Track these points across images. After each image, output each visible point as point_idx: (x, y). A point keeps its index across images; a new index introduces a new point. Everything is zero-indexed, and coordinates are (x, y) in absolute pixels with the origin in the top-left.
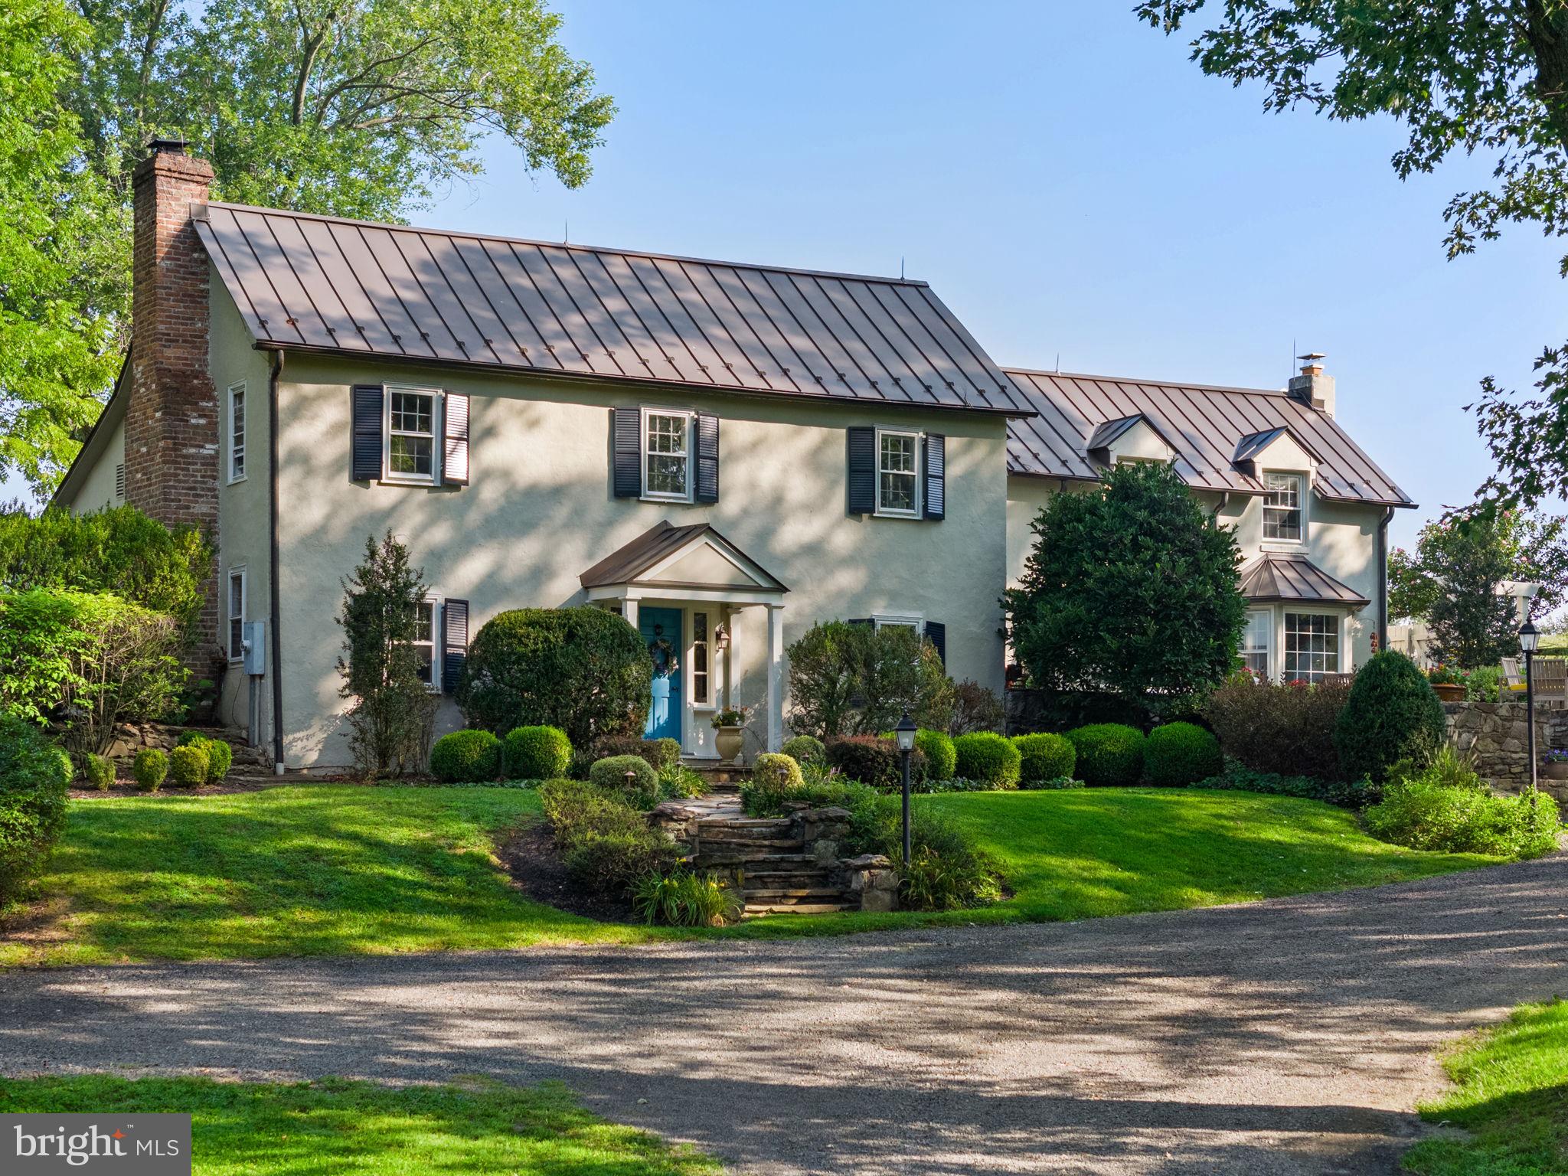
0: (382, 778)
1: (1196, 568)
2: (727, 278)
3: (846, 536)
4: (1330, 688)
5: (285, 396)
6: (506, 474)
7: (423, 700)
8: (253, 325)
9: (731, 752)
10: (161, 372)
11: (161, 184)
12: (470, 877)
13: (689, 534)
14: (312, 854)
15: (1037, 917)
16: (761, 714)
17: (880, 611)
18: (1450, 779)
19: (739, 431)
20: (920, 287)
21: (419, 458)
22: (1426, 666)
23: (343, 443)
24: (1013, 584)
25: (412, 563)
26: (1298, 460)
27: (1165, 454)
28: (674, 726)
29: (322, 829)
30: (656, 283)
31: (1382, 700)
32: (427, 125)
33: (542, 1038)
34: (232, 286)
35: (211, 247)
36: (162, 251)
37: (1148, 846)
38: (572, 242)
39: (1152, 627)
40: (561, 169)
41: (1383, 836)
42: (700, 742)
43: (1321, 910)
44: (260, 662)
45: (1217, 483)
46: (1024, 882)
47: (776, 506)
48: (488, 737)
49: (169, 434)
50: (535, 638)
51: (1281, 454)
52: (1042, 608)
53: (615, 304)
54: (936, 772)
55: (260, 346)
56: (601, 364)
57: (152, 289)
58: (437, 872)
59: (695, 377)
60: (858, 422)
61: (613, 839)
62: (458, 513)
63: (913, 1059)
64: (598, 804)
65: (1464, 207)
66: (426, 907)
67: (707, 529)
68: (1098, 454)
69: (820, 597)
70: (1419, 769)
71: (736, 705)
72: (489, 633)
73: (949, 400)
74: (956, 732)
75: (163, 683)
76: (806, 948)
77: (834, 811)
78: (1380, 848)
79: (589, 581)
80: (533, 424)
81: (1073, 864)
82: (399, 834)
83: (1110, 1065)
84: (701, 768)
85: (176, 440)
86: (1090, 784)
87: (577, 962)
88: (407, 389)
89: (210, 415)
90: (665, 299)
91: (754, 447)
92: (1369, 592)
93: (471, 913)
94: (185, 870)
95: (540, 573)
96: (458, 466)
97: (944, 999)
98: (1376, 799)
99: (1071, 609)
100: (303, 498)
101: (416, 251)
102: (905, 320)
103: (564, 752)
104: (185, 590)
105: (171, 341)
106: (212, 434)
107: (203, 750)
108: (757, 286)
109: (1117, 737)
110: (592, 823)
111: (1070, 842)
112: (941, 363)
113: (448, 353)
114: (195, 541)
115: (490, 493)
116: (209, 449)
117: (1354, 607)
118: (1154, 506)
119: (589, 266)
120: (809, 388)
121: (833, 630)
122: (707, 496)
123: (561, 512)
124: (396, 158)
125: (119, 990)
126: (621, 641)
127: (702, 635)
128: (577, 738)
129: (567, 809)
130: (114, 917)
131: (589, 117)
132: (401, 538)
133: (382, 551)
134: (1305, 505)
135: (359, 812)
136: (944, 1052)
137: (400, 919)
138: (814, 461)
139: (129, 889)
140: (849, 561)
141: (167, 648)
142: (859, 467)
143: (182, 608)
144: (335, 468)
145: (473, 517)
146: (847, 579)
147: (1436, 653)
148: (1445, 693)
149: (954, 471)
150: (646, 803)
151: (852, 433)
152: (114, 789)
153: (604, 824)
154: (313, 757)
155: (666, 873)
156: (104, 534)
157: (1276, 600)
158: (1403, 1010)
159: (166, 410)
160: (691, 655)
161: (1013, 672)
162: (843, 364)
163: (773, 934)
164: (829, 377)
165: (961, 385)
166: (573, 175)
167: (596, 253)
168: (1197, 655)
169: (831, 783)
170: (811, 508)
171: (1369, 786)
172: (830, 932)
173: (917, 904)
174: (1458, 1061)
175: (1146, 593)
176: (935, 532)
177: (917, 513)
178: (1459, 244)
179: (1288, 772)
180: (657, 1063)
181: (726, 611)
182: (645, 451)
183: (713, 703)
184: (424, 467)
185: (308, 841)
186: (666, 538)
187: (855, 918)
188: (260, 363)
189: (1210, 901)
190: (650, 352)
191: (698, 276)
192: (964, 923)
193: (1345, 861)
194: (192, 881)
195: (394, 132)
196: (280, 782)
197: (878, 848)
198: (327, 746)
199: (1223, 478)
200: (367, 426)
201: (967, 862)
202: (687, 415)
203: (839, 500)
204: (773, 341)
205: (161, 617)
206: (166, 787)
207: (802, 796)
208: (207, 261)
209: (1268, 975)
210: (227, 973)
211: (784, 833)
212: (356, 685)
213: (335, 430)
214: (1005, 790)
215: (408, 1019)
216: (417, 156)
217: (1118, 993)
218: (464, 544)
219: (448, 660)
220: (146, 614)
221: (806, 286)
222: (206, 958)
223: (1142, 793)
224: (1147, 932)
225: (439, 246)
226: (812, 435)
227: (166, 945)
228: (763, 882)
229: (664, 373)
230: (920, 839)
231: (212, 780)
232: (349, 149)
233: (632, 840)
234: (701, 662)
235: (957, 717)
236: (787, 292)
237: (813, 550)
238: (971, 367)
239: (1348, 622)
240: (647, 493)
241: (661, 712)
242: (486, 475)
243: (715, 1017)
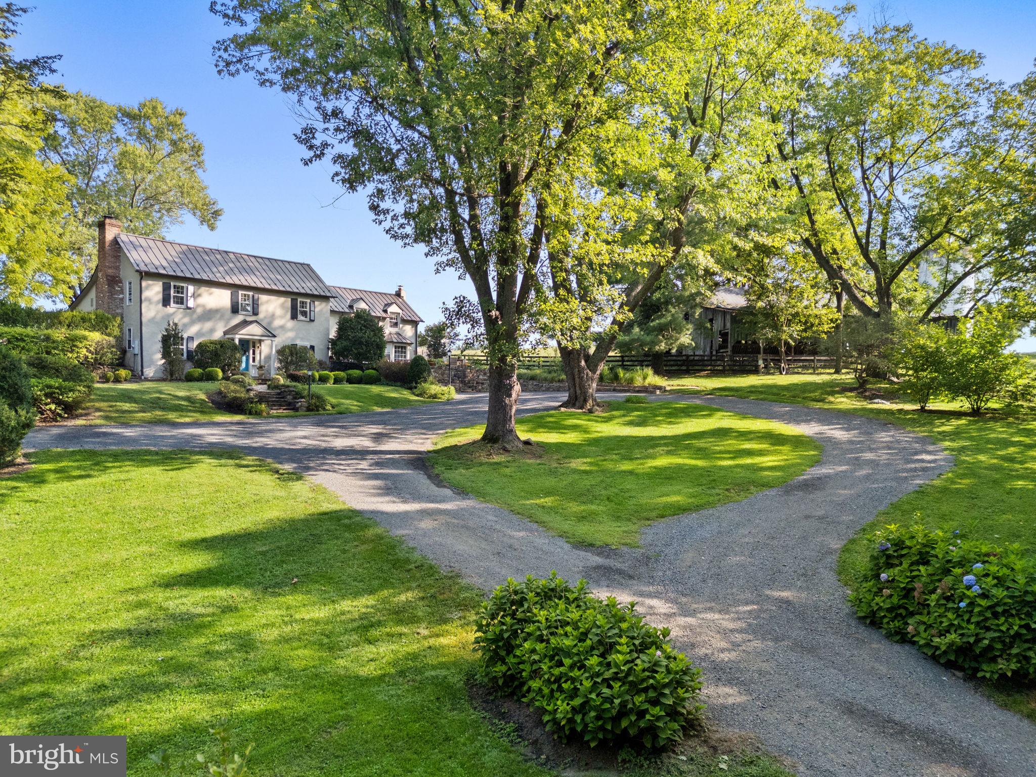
0: (171, 380)
1: (375, 335)
2: (260, 260)
3: (290, 324)
4: (406, 363)
5: (144, 284)
6: (203, 306)
7: (182, 361)
8: (135, 265)
9: (261, 375)
10: (107, 276)
11: (107, 227)
12: (201, 404)
13: (251, 322)
14: (159, 398)
15: (341, 413)
16: (269, 366)
17: (300, 343)
18: (432, 383)
19: (263, 298)
20: (308, 265)
21: (180, 301)
22: (426, 358)
23: (160, 296)
24: (331, 337)
25: (180, 327)
26: (398, 310)
27: (367, 307)
28: (247, 368)
29: (160, 392)
30: (241, 260)
31: (417, 366)
32: (169, 210)
33: (229, 440)
34: (128, 255)
35: (122, 244)
36: (107, 244)
37: (365, 397)
38: (220, 249)
39: (364, 347)
40: (209, 226)
41: (417, 395)
42: (253, 372)
43: (404, 411)
44: (137, 350)
45: (379, 315)
46: (337, 405)
47: (273, 316)
48: (200, 371)
49: (110, 292)
50: (212, 347)
51: (393, 309)
52: (338, 343)
53: (231, 265)
54: (314, 381)
55: (137, 271)
56: (229, 280)
57: (104, 254)
58: (192, 403)
59: (253, 284)
60: (294, 297)
61: (238, 395)
62: (191, 315)
63: (317, 443)
64: (233, 387)
65: (439, 264)
66: (190, 411)
67: (256, 322)
68: (351, 307)
69: (284, 338)
70: (425, 381)
71: (262, 364)
72: (200, 346)
73: (316, 293)
74: (318, 371)
75: (110, 355)
76: (287, 420)
77: (291, 389)
78: (417, 398)
79: (225, 333)
80: (211, 294)
81: (348, 402)
82: (181, 394)
83: (362, 443)
84: (255, 378)
85: (112, 293)
86: (350, 383)
87: (232, 423)
88: (177, 284)
89: (122, 288)
90: (244, 264)
91: (267, 302)
92: (413, 341)
93: (202, 412)
94: (126, 402)
95: (212, 331)
96: (191, 303)
97: (322, 430)
98: (416, 388)
99: (345, 343)
100: (149, 309)
101: (178, 248)
102: (304, 273)
103: (220, 374)
104: (116, 332)
105: (110, 268)
106: (122, 292)
107: (123, 373)
108: (267, 262)
109: (356, 373)
110: (232, 391)
111: (347, 396)
112: (314, 284)
113: (189, 275)
114: (118, 319)
115: (199, 310)
116: (121, 296)
117: (410, 344)
118: (365, 320)
119: (224, 255)
120: (282, 289)
121: (288, 347)
122: (255, 313)
123: (218, 316)
124: (160, 218)
125: (115, 430)
126: (235, 348)
127: (254, 347)
128: (223, 371)
129: (225, 387)
130: (107, 414)
131: (216, 214)
132: (176, 321)
133: (171, 324)
134: (399, 321)
135: (170, 388)
136: (324, 441)
137: (184, 414)
138: (282, 306)
139: (111, 406)
140: (291, 330)
141: (113, 347)
142: (294, 308)
143: (115, 337)
144: (158, 302)
145: (195, 316)
146: (291, 334)
147: (429, 355)
148: (431, 364)
149: (317, 310)
150: (245, 387)
151: (292, 300)
152: (98, 382)
153: (235, 391)
154: (151, 375)
155: (252, 403)
156: (94, 317)
157: (392, 342)
158: (423, 431)
159: (109, 285)
160: (251, 351)
161: (331, 357)
162: (290, 283)
163: (278, 417)
164: (287, 286)
165: (319, 289)
166: (212, 228)
167: (226, 252)
168: (375, 354)
169: (288, 383)
170: (282, 317)
171: (414, 384)
172: (292, 417)
173: (312, 410)
174: (435, 441)
175: (363, 340)
176: (312, 324)
177: (308, 319)
178: (437, 271)
179: (395, 381)
180: (258, 444)
181: (260, 341)
182: (240, 302)
183: (257, 363)
184: (182, 303)
185: (157, 395)
186: (245, 323)
187: (297, 413)
188: (137, 276)
189: (379, 410)
190: (241, 277)
191: (253, 259)
192: (323, 414)
193: (409, 401)
194: (128, 405)
195: (159, 211)
196: (143, 381)
197: (303, 397)
198: (156, 372)
199: (380, 314)
200: (166, 293)
201: (324, 401)
202: (251, 293)
203: (289, 315)
204: (272, 276)
205: (111, 339)
206: (113, 382)
207: (283, 386)
208: (120, 247)
209: (395, 424)
210: (142, 426)
211: (279, 394)
212: (163, 357)
213: (158, 293)
214: (330, 385)
215: (194, 436)
216: (166, 218)
217: (361, 429)
218: (193, 322)
219: (188, 352)
220: (107, 338)
221: (280, 263)
222: (134, 423)
223: (363, 386)
224: (366, 416)
225: (184, 248)
226: (282, 300)
227: (122, 420)
228: (275, 405)
229: (245, 283)
230: (313, 395)
231: (126, 380)
232: (148, 215)
233: (243, 395)
234: (254, 353)
235: (317, 367)
236: (275, 265)
237: (282, 327)
238: (321, 285)
239: (409, 348)
240: (240, 312)
241: (244, 365)
242: (198, 306)
243: (269, 434)
